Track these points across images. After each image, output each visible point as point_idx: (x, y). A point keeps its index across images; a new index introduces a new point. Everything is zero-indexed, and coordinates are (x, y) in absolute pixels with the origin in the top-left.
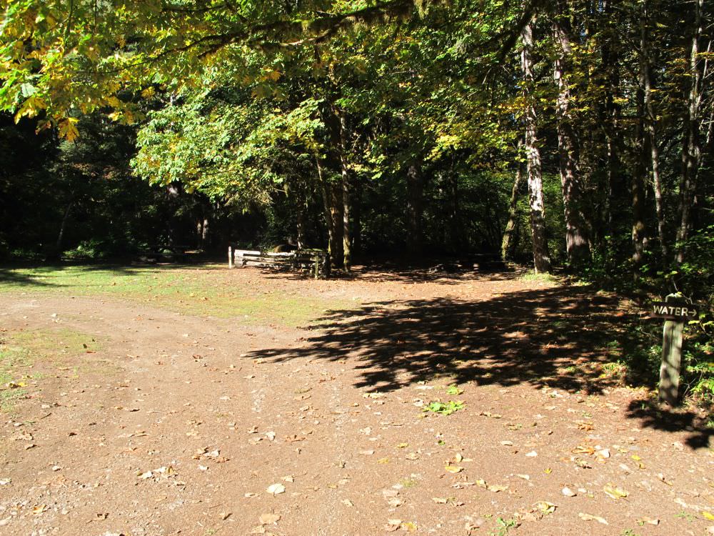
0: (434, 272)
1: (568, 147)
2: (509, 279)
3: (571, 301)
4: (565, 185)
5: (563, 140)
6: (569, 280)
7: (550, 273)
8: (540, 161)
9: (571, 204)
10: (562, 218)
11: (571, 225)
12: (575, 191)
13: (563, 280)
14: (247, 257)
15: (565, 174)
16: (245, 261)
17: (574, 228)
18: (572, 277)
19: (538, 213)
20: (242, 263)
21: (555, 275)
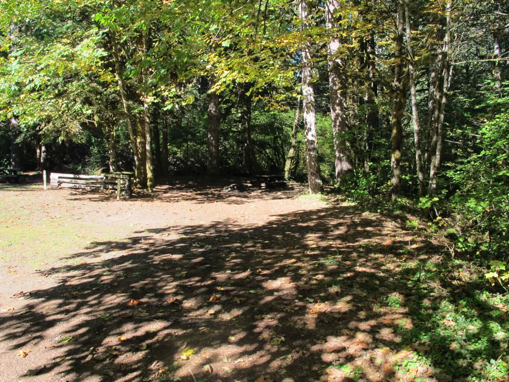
0: (227, 191)
1: (337, 87)
2: (288, 198)
3: (340, 224)
4: (335, 119)
5: (333, 81)
6: (338, 200)
7: (322, 194)
8: (314, 97)
9: (340, 135)
10: (332, 147)
11: (339, 152)
12: (343, 125)
13: (333, 200)
14: (61, 180)
15: (334, 110)
16: (60, 183)
17: (342, 155)
18: (340, 198)
19: (312, 142)
20: (57, 184)
21: (326, 195)
